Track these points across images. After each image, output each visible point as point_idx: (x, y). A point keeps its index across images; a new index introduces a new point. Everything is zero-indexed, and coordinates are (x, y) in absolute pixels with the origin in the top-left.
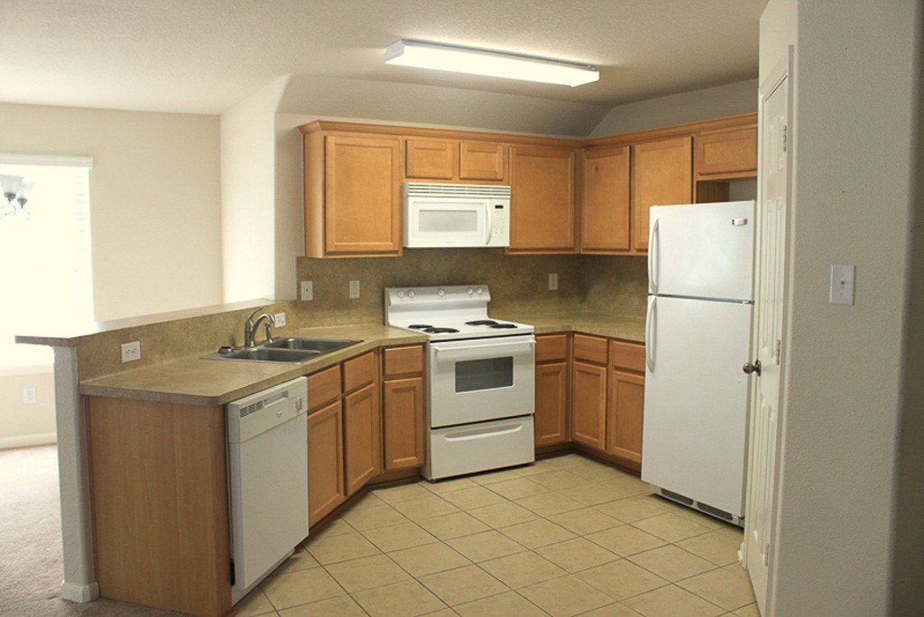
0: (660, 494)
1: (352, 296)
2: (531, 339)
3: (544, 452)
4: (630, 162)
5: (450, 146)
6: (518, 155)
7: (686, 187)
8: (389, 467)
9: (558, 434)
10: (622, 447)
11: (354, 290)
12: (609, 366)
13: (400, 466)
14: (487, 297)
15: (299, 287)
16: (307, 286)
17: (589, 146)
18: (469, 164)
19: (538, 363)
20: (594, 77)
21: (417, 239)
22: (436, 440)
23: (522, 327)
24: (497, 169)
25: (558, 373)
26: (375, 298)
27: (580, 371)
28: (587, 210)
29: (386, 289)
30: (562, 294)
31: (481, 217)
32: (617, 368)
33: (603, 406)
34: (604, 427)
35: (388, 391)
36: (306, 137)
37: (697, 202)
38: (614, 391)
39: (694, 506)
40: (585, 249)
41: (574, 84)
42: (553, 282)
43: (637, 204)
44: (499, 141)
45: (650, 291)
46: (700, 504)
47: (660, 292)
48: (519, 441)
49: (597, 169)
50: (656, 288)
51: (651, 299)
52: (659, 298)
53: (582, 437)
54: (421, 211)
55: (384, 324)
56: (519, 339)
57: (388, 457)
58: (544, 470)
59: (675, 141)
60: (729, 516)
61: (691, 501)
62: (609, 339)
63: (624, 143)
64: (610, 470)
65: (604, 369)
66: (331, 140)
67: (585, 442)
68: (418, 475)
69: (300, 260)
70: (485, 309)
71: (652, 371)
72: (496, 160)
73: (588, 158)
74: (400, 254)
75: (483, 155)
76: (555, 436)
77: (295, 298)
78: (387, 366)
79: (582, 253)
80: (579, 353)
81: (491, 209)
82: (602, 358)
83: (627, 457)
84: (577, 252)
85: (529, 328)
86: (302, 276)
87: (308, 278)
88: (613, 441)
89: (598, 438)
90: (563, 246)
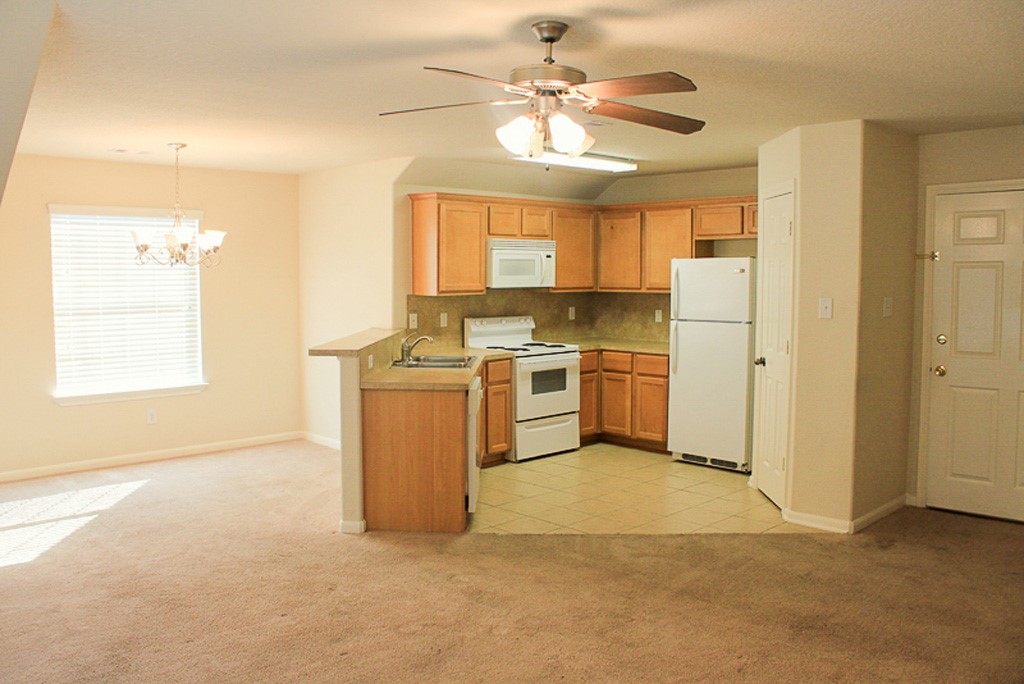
0: (682, 459)
1: (442, 326)
2: (578, 355)
3: (587, 440)
4: (641, 223)
5: (516, 210)
6: (559, 216)
7: (688, 245)
8: (490, 451)
9: (592, 427)
10: (645, 431)
11: (443, 320)
12: (634, 373)
13: (498, 451)
14: (533, 326)
15: (408, 319)
16: (414, 317)
17: (605, 210)
18: (529, 224)
19: (581, 373)
20: (634, 167)
21: (497, 282)
22: (520, 429)
23: (569, 347)
24: (546, 228)
25: (592, 381)
26: (457, 326)
27: (608, 379)
28: (603, 259)
29: (466, 320)
30: (577, 323)
31: (538, 263)
32: (640, 374)
33: (628, 404)
34: (629, 419)
35: (490, 394)
36: (416, 203)
37: (696, 257)
38: (639, 392)
39: (709, 463)
40: (601, 288)
41: (615, 171)
42: (572, 314)
43: (648, 254)
44: (547, 206)
45: (672, 317)
46: (713, 461)
47: (680, 317)
48: (569, 432)
49: (612, 228)
50: (677, 314)
51: (673, 324)
52: (679, 322)
53: (608, 428)
54: (501, 260)
55: (463, 346)
56: (568, 356)
57: (489, 444)
58: (586, 453)
59: (679, 211)
60: (735, 465)
61: (705, 459)
62: (633, 354)
63: (638, 209)
64: (635, 450)
65: (629, 376)
66: (443, 207)
67: (614, 432)
68: (503, 459)
69: (409, 297)
70: (530, 335)
71: (675, 372)
72: (544, 221)
73: (605, 219)
74: (484, 293)
75: (536, 217)
76: (592, 428)
77: (406, 327)
78: (489, 376)
79: (599, 290)
80: (607, 365)
81: (544, 257)
82: (628, 369)
83: (651, 438)
84: (594, 290)
85: (575, 347)
86: (410, 311)
87: (415, 312)
88: (638, 428)
89: (624, 427)
90: (587, 286)
